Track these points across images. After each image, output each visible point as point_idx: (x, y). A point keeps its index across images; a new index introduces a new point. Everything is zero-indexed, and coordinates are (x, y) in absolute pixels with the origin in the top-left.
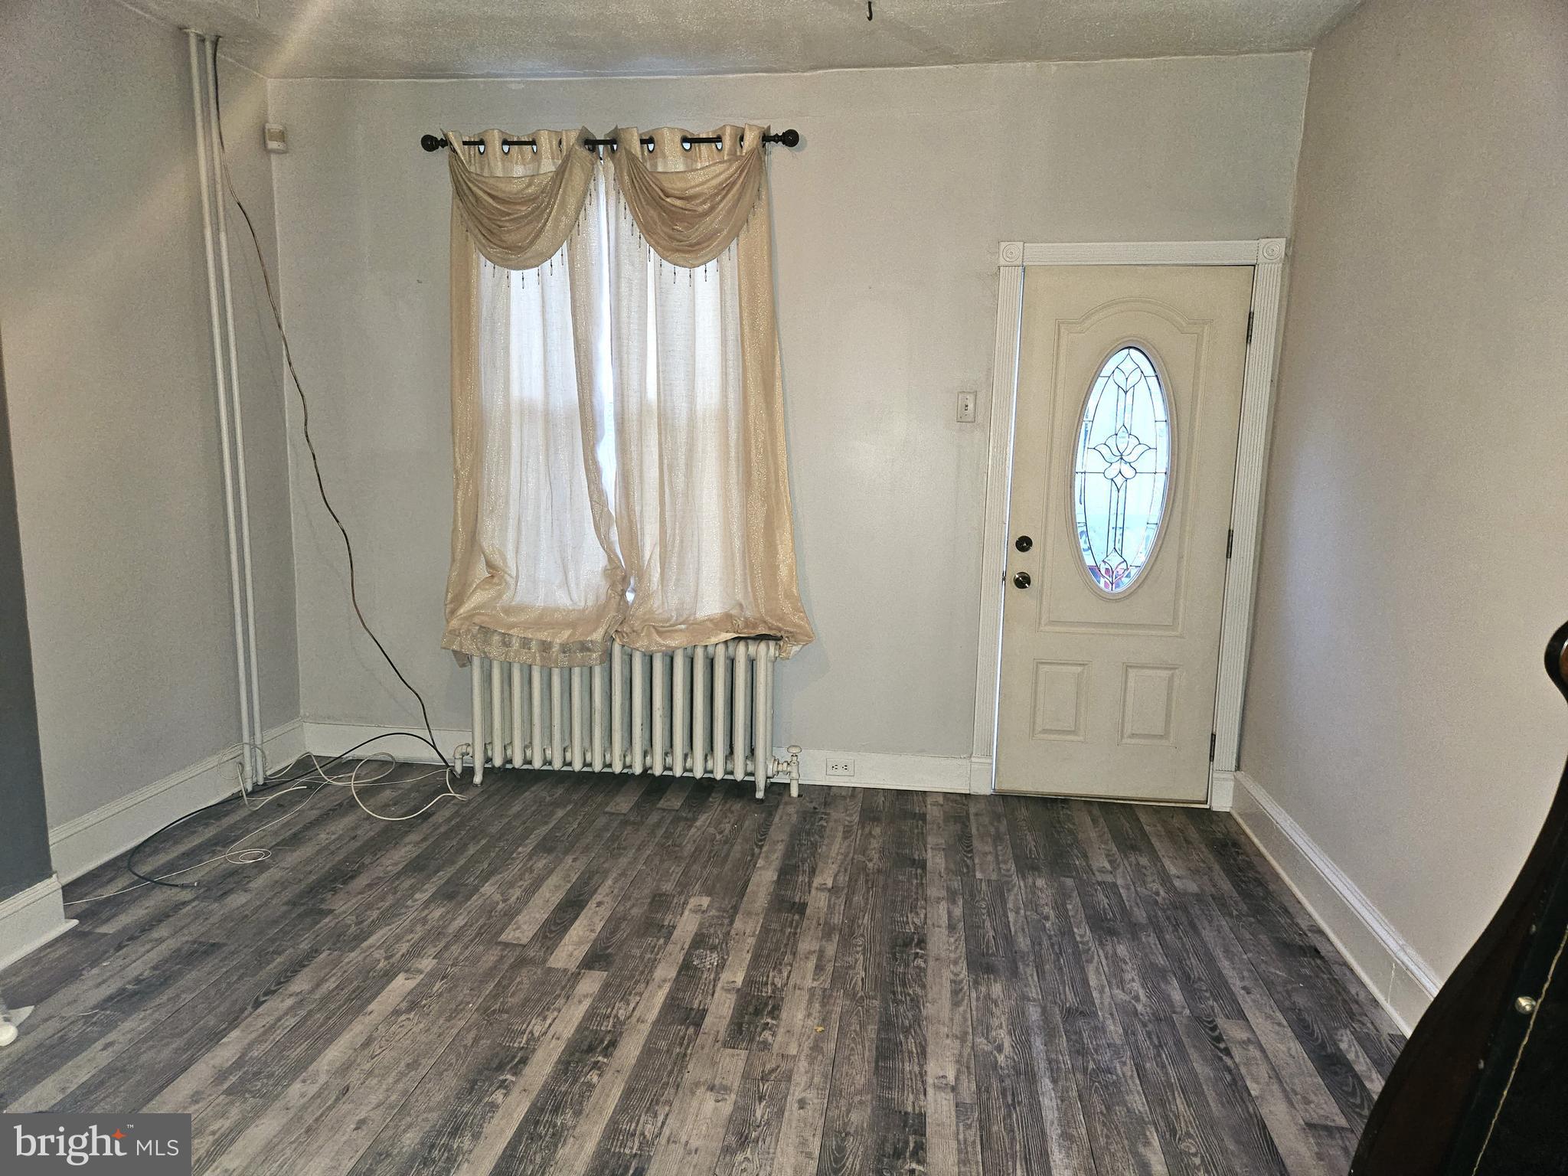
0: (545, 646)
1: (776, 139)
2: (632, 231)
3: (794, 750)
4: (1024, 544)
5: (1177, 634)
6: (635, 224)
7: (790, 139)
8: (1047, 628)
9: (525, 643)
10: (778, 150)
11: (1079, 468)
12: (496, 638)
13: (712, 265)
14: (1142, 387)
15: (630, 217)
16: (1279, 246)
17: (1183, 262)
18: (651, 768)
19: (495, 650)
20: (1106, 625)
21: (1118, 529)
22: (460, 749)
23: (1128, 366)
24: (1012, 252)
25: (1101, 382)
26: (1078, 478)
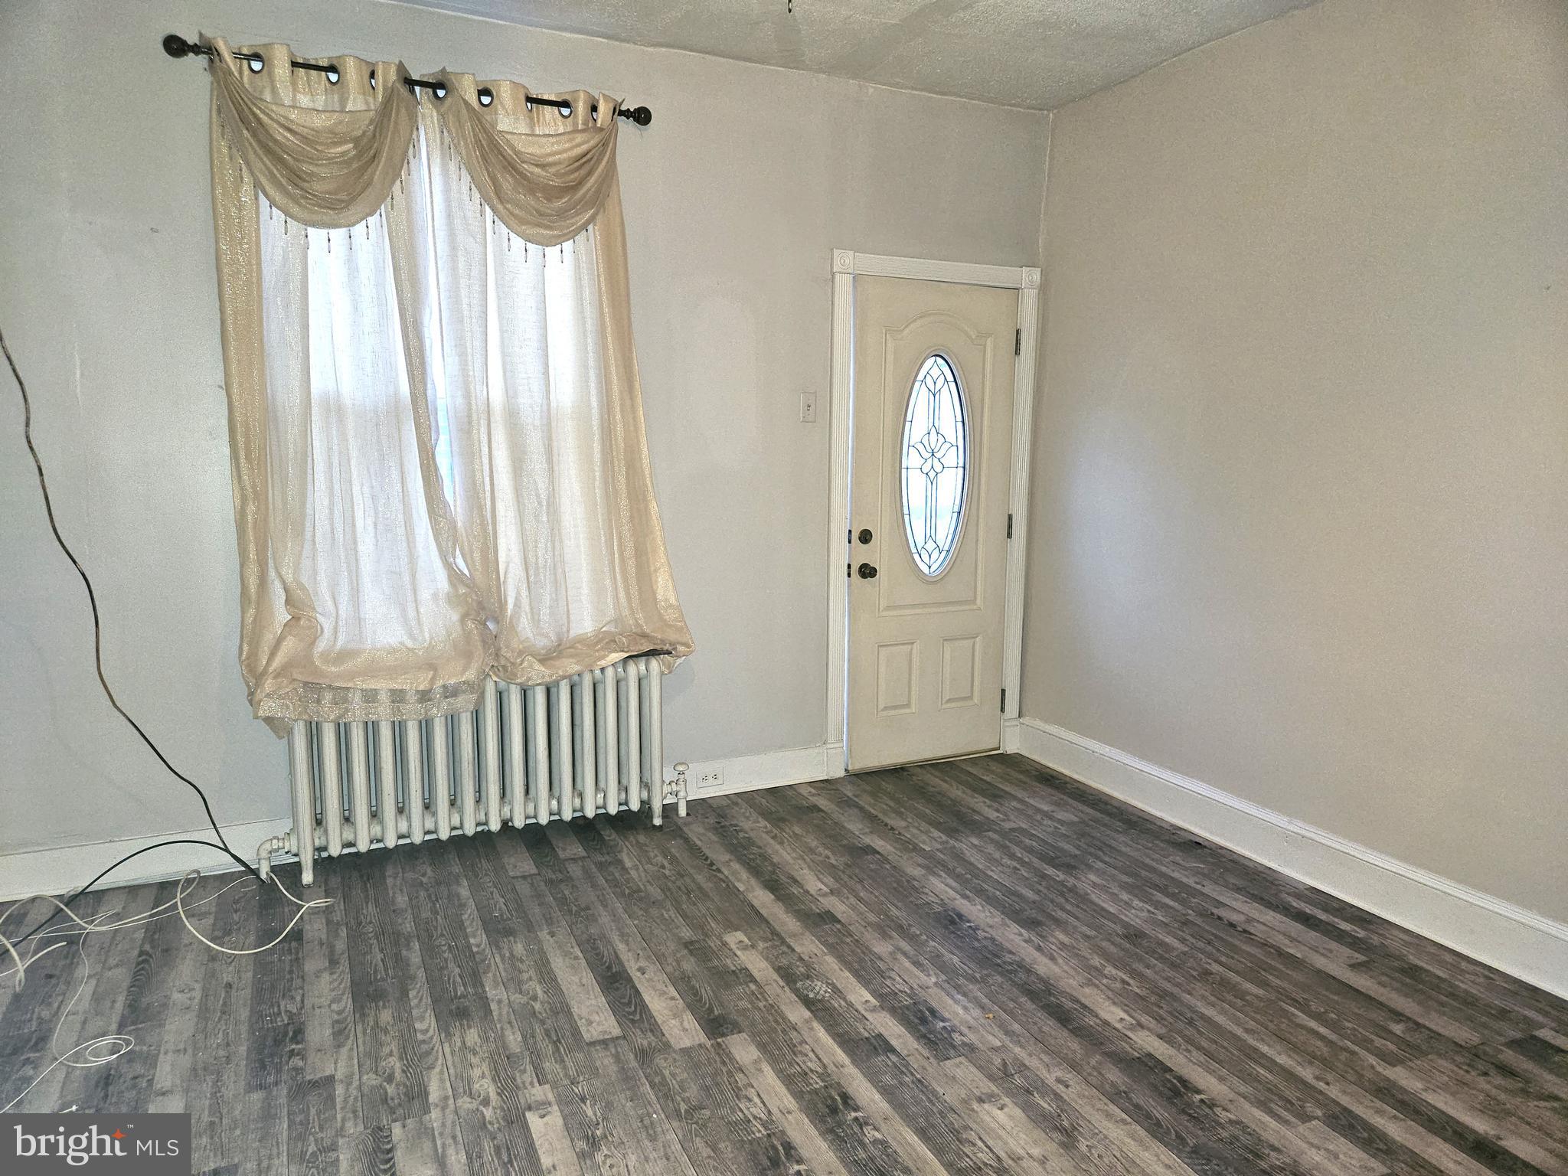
0: (398, 697)
1: (626, 114)
2: (470, 196)
3: (681, 768)
4: (866, 537)
5: (975, 607)
6: (473, 187)
7: (642, 116)
8: (885, 614)
9: (370, 697)
10: (626, 126)
11: (904, 465)
12: (328, 696)
13: (568, 246)
14: (945, 391)
15: (466, 178)
16: (1036, 275)
17: (976, 282)
18: (511, 820)
19: (328, 713)
20: (924, 605)
21: (931, 517)
22: (264, 847)
23: (935, 372)
24: (844, 260)
25: (917, 384)
26: (904, 471)
